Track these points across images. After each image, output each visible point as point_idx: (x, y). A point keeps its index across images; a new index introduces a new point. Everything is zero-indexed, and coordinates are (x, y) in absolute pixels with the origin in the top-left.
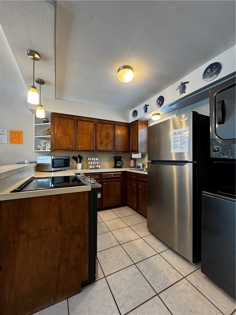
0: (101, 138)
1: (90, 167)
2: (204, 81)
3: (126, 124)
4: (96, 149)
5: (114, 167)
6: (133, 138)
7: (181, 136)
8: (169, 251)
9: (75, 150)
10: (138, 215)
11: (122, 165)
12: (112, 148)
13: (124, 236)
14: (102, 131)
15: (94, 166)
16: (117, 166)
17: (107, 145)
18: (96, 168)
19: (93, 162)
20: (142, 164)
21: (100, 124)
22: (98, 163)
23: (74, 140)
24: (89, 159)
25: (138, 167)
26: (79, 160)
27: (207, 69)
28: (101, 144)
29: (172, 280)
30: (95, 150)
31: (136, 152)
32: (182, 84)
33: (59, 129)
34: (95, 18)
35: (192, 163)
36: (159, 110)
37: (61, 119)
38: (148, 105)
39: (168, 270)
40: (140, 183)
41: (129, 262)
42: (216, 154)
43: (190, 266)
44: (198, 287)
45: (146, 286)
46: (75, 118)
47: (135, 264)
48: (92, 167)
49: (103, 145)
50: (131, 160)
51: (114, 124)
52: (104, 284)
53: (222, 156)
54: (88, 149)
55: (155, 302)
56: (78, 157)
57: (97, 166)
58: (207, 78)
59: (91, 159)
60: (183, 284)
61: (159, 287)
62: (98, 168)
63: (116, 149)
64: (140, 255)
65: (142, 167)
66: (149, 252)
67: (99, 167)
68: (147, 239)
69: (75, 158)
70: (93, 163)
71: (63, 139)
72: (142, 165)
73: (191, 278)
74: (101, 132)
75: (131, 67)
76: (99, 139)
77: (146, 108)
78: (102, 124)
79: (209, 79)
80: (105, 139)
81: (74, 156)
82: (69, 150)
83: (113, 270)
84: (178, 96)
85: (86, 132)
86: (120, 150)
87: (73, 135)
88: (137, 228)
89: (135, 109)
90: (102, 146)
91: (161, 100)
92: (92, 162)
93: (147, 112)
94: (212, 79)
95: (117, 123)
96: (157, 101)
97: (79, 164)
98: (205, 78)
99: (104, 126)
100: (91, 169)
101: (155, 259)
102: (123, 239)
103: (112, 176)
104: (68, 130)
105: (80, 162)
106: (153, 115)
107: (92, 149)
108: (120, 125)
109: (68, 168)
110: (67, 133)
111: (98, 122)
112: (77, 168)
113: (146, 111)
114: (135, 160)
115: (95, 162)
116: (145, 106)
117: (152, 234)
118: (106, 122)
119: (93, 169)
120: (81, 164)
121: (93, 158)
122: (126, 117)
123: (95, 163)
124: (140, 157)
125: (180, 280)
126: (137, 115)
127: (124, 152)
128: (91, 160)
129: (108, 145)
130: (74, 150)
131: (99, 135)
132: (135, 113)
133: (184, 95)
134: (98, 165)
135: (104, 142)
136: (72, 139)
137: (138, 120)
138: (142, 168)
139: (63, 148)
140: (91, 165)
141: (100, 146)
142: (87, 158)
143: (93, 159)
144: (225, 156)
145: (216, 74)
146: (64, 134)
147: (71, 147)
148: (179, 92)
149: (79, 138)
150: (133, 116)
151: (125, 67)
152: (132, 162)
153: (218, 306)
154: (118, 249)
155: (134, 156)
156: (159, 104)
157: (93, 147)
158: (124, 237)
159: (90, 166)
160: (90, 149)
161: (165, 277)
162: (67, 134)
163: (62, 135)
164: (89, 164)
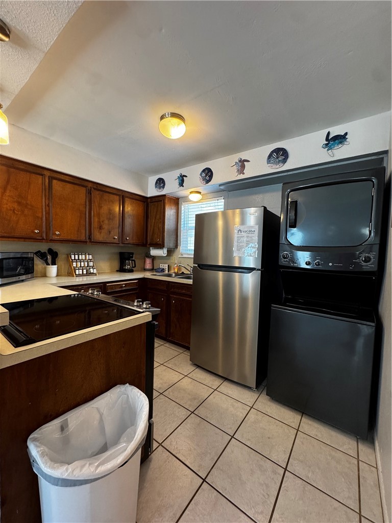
0: (99, 218)
1: (77, 273)
2: (269, 166)
3: (141, 198)
4: (90, 238)
5: (117, 271)
6: (155, 223)
7: (248, 235)
8: (226, 383)
9: (46, 239)
10: (167, 345)
11: (133, 267)
12: (119, 238)
13: (161, 379)
14: (102, 205)
15: (85, 271)
16: (126, 269)
17: (110, 232)
18: (89, 274)
19: (82, 263)
20: (167, 265)
21: (97, 192)
22: (91, 264)
23: (44, 218)
24: (73, 256)
25: (162, 270)
26: (49, 257)
27: (272, 152)
28: (100, 229)
29: (241, 415)
30: (88, 241)
31: (160, 246)
32: (240, 161)
33: (8, 191)
34: (163, 31)
35: (260, 272)
36: (203, 188)
37: (12, 170)
38: (186, 176)
39: (233, 406)
40: (172, 296)
41: (184, 414)
42: (285, 261)
43: (253, 394)
44: (267, 412)
45: (216, 434)
46: (46, 172)
47: (193, 412)
48: (81, 273)
49: (103, 231)
50: (146, 258)
51: (123, 196)
52: (163, 454)
53: (292, 264)
54: (74, 237)
55: (233, 445)
56: (47, 252)
57: (92, 270)
58: (272, 163)
59: (77, 256)
60: (252, 416)
61: (231, 428)
62: (93, 273)
63: (126, 239)
64: (195, 399)
65: (167, 270)
66: (204, 392)
67: (95, 272)
68: (194, 375)
69: (42, 256)
70: (83, 265)
71: (17, 214)
72: (167, 267)
73: (258, 405)
74: (100, 207)
75: (182, 117)
76: (96, 220)
77: (182, 180)
78: (101, 193)
79: (274, 166)
80: (106, 222)
81: (39, 251)
82: (34, 239)
83: (167, 431)
84: (234, 176)
85: (70, 204)
86: (131, 242)
87: (42, 209)
88: (175, 365)
89: (161, 176)
90: (101, 233)
91: (208, 174)
92: (80, 262)
93: (183, 186)
94: (278, 166)
95: (127, 195)
96: (201, 174)
97: (51, 266)
98: (270, 164)
99: (106, 196)
100: (79, 275)
101: (214, 398)
102: (162, 385)
103: (122, 287)
104: (29, 197)
105: (54, 263)
106: (191, 192)
107: (83, 238)
108: (133, 199)
109: (30, 276)
110: (28, 202)
111: (94, 188)
112: (48, 275)
113: (181, 184)
114: (154, 258)
115: (86, 263)
116: (181, 176)
117: (198, 366)
118: (108, 190)
119: (83, 275)
120: (56, 266)
121: (82, 255)
122: (144, 187)
123: (86, 265)
124: (165, 255)
125: (249, 412)
126: (163, 187)
127: (138, 245)
128: (77, 258)
129: (112, 233)
130: (43, 239)
131: (95, 212)
132: (160, 183)
133: (242, 177)
134: (93, 267)
135: (106, 227)
136: (40, 215)
137: (165, 195)
138: (167, 272)
139: (17, 235)
140: (79, 269)
141: (98, 234)
142: (69, 256)
143: (80, 256)
144: (295, 265)
145: (282, 162)
146: (19, 203)
147: (38, 233)
148: (236, 170)
149: (56, 215)
150: (156, 187)
151: (174, 115)
152: (148, 261)
153: (288, 423)
154: (161, 400)
155: (154, 252)
156: (204, 179)
157: (84, 235)
158: (161, 381)
159: (77, 271)
160: (79, 239)
161: (233, 415)
162: (27, 204)
163: (16, 206)
164: (75, 266)
